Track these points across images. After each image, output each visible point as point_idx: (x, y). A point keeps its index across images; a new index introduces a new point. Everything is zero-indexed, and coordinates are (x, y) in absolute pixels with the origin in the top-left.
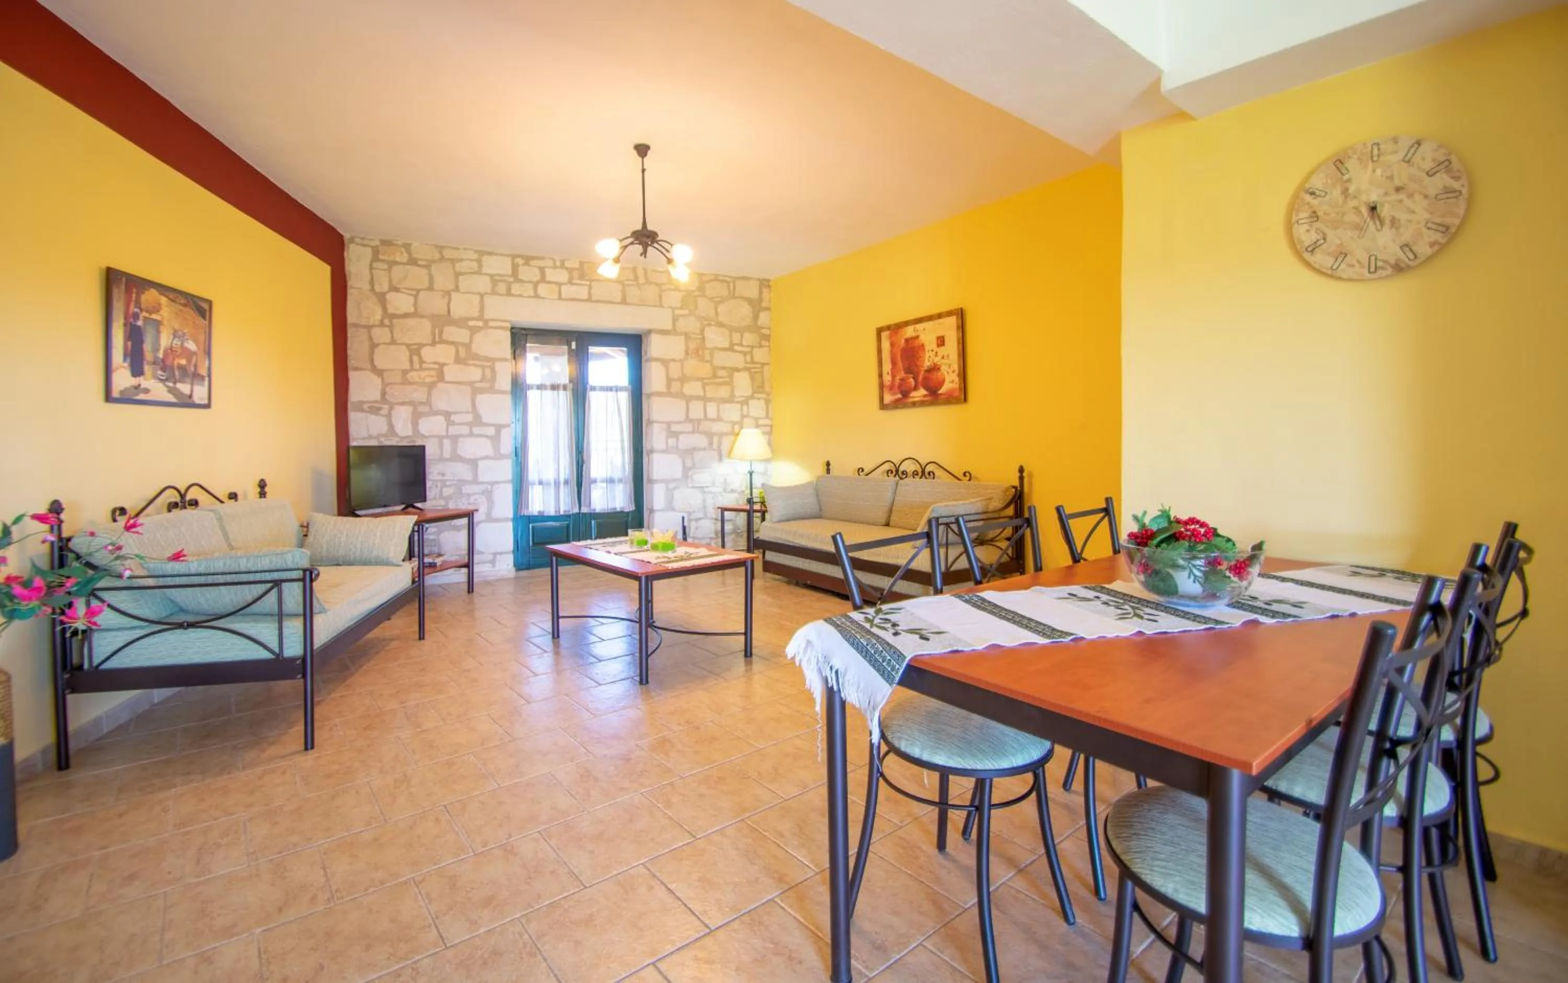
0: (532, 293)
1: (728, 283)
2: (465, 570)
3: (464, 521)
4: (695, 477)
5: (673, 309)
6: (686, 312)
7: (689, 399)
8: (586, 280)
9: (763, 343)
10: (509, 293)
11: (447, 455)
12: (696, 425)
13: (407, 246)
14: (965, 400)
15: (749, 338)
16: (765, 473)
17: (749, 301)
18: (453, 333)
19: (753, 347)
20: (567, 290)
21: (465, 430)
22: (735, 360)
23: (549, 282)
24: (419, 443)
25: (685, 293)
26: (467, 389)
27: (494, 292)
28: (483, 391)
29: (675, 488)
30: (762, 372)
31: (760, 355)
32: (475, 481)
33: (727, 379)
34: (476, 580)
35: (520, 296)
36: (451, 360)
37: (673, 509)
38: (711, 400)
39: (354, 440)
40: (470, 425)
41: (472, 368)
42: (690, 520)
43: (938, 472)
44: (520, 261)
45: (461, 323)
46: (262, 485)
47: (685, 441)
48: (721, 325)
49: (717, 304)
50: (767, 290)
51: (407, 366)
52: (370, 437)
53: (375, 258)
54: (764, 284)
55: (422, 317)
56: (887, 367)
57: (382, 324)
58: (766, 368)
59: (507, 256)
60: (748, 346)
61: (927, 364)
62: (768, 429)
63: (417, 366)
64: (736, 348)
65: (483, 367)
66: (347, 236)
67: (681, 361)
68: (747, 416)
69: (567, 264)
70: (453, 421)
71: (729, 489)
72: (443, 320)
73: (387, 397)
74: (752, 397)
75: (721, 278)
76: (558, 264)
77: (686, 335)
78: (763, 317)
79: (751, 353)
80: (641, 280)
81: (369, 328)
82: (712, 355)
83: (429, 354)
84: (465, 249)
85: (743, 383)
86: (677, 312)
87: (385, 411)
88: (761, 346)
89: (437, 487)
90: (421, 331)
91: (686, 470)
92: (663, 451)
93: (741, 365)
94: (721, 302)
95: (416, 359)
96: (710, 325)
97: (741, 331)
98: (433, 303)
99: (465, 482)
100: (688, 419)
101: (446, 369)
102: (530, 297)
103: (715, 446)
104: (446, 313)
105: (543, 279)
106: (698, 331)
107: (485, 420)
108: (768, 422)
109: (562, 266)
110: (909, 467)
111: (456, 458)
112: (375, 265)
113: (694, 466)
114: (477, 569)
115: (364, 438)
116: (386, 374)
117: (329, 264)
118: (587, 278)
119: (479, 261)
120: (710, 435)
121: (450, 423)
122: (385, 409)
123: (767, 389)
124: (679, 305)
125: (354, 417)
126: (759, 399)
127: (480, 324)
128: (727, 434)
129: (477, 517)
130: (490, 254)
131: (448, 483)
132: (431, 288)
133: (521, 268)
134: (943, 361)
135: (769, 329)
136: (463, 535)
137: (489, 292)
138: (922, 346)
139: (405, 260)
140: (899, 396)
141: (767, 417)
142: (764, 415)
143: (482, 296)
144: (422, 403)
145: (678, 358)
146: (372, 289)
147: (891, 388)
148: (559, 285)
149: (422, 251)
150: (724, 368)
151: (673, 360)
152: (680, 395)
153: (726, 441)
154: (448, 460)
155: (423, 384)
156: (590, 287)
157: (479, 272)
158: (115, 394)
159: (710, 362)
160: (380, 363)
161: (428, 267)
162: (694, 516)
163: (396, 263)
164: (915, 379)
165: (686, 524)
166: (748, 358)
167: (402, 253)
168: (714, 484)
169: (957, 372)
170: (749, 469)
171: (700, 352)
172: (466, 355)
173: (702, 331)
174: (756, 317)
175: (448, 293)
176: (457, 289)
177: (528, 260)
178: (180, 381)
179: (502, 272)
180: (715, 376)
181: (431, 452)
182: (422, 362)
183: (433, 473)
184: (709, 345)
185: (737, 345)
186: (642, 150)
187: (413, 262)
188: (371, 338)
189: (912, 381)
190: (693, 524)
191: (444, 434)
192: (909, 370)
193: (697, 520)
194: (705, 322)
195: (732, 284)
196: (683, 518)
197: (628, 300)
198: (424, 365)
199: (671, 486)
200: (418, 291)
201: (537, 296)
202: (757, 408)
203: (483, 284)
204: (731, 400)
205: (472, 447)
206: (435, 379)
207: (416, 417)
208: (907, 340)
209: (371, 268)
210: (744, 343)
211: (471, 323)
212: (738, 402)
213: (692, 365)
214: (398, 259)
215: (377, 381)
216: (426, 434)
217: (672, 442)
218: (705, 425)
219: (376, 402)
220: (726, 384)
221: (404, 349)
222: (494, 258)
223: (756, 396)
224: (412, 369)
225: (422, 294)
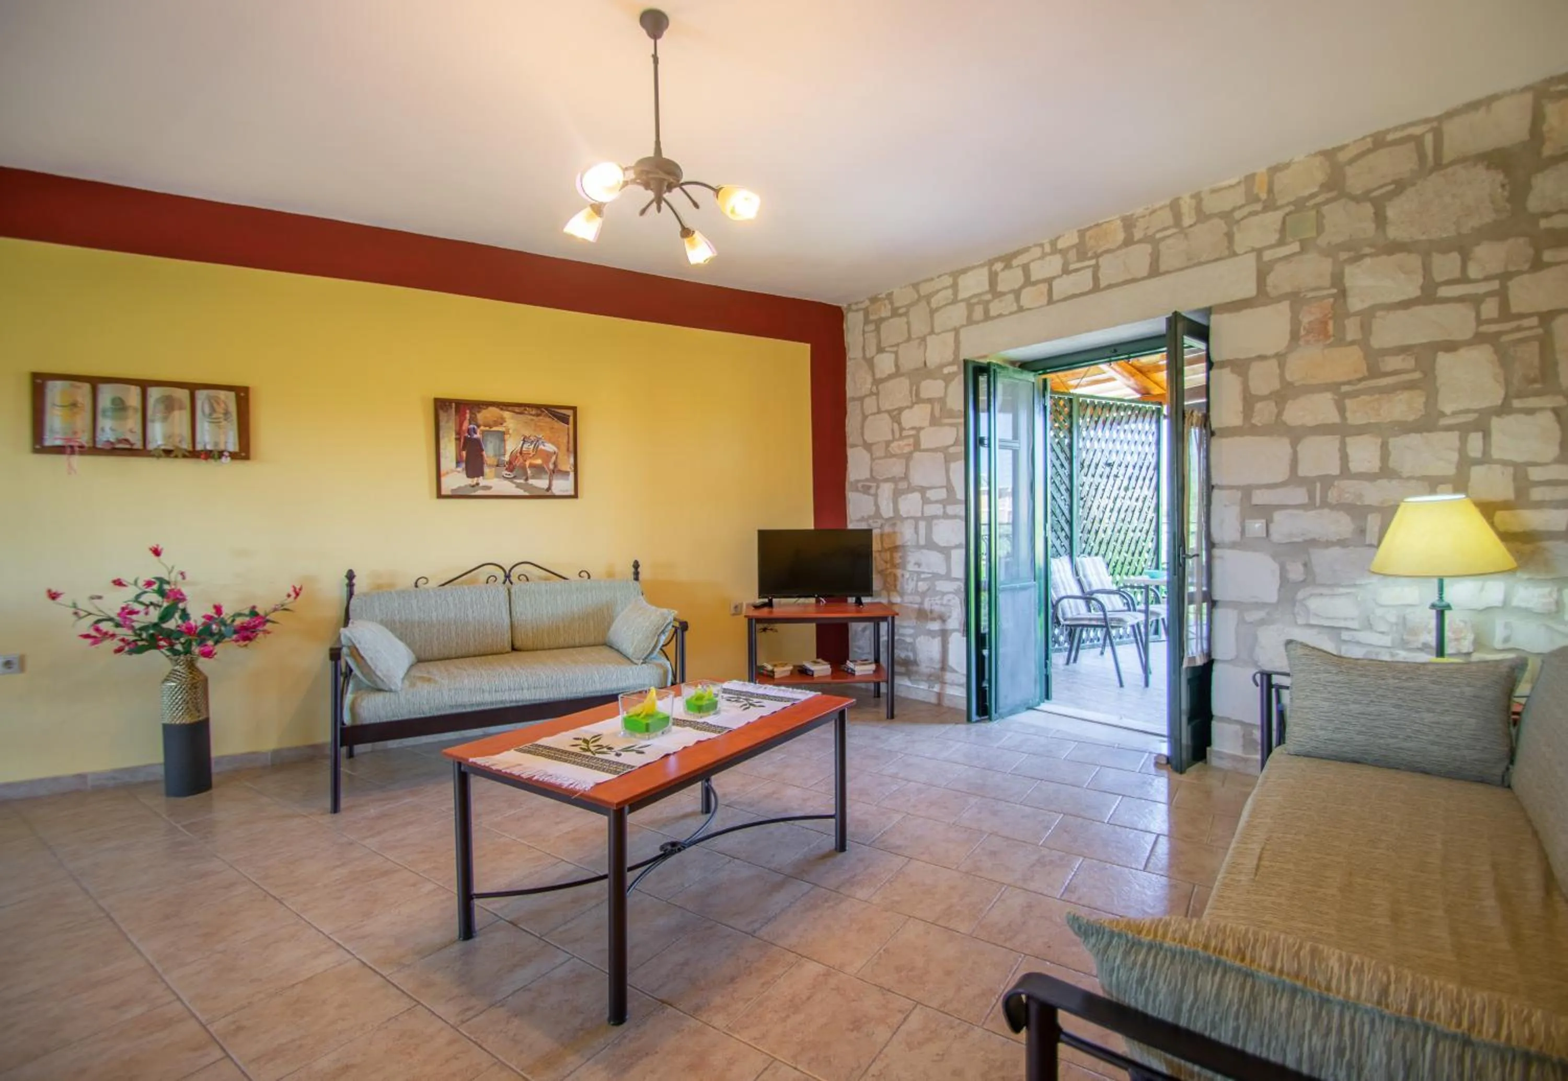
0: (1013, 308)
1: (1417, 139)
4: (1314, 604)
5: (1259, 252)
6: (1295, 247)
7: (1296, 435)
8: (1091, 258)
9: (1549, 256)
10: (987, 317)
12: (1317, 490)
13: (890, 296)
15: (1495, 255)
17: (1494, 159)
18: (928, 388)
19: (1509, 276)
20: (1062, 286)
21: (940, 509)
23: (1036, 283)
25: (1289, 209)
27: (970, 321)
29: (1262, 622)
30: (1547, 337)
31: (1536, 292)
33: (1417, 375)
35: (1002, 316)
36: (927, 422)
37: (1256, 664)
38: (1361, 430)
39: (851, 522)
40: (942, 503)
41: (947, 429)
44: (999, 266)
45: (935, 373)
47: (1289, 527)
48: (1395, 248)
51: (890, 438)
52: (862, 519)
53: (867, 320)
54: (1554, 91)
55: (902, 375)
57: (871, 393)
59: (984, 265)
60: (1487, 279)
63: (897, 435)
64: (1444, 292)
66: (844, 305)
67: (1278, 356)
68: (1484, 461)
69: (1061, 245)
70: (928, 499)
72: (920, 374)
73: (875, 474)
74: (1504, 409)
75: (1390, 137)
76: (1048, 249)
77: (1296, 299)
78: (1550, 186)
79: (1502, 292)
80: (1187, 221)
81: (861, 399)
82: (1366, 328)
84: (939, 276)
86: (1268, 256)
87: (873, 491)
88: (1546, 266)
89: (913, 580)
90: (900, 393)
91: (1286, 587)
92: (1234, 545)
94: (1397, 192)
95: (896, 426)
96: (1359, 259)
97: (1460, 244)
98: (911, 358)
99: (936, 576)
100: (1294, 479)
101: (922, 433)
102: (1011, 313)
104: (923, 365)
106: (1327, 282)
109: (1054, 251)
111: (931, 545)
112: (867, 329)
113: (1310, 579)
115: (852, 519)
116: (874, 447)
118: (1090, 254)
119: (955, 286)
120: (1360, 512)
121: (926, 501)
122: (873, 486)
124: (1274, 237)
125: (851, 497)
126: (1530, 412)
127: (953, 369)
128: (1372, 510)
130: (964, 271)
131: (923, 576)
132: (909, 339)
133: (1002, 276)
137: (965, 323)
139: (889, 314)
142: (1553, 452)
143: (956, 331)
144: (901, 479)
145: (1271, 352)
146: (864, 357)
148: (1050, 281)
149: (903, 297)
150: (1404, 350)
151: (1262, 358)
152: (1277, 428)
154: (923, 547)
155: (901, 456)
156: (1096, 268)
157: (955, 301)
158: (448, 492)
159: (1364, 343)
160: (868, 437)
161: (906, 314)
163: (882, 320)
166: (1490, 308)
167: (886, 306)
168: (1368, 625)
170: (1432, 599)
171: (1333, 326)
172: (940, 414)
173: (1338, 280)
175: (924, 340)
176: (932, 331)
177: (1007, 260)
178: (533, 477)
179: (979, 291)
180: (1374, 372)
182: (902, 429)
183: (914, 563)
184: (1357, 304)
187: (895, 313)
188: (863, 410)
191: (919, 514)
194: (1343, 256)
197: (1161, 268)
198: (903, 433)
199: (1253, 616)
200: (898, 346)
201: (1019, 309)
204: (1427, 423)
205: (947, 532)
206: (912, 448)
207: (897, 494)
209: (864, 334)
210: (1477, 272)
211: (944, 371)
212: (1449, 428)
213: (1310, 363)
214: (883, 315)
215: (867, 456)
216: (907, 515)
217: (1256, 526)
218: (1349, 490)
219: (867, 480)
220: (1410, 386)
221: (886, 416)
222: (970, 273)
223: (1516, 403)
224: (894, 440)
225: (902, 347)
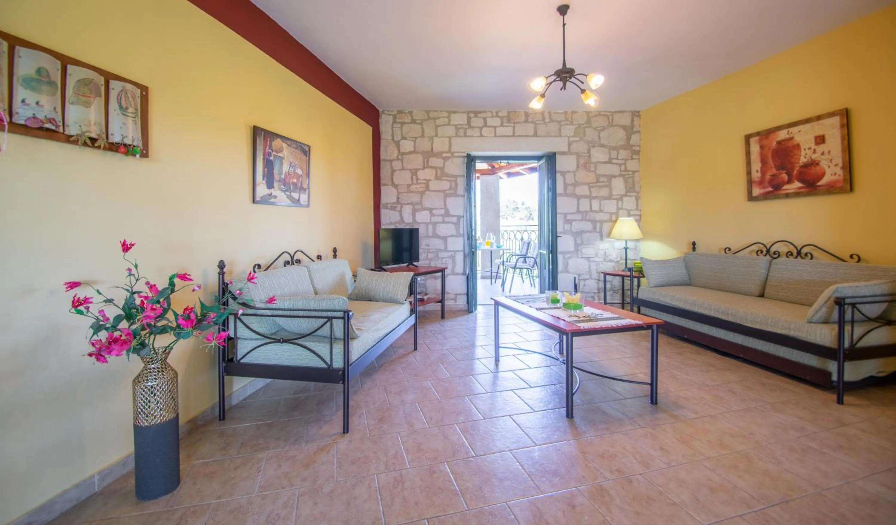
0: (479, 134)
1: (608, 116)
2: (440, 304)
3: (440, 274)
4: (584, 250)
5: (569, 137)
6: (578, 139)
7: (579, 198)
8: (512, 123)
9: (634, 156)
10: (465, 135)
11: (430, 234)
12: (584, 216)
13: (411, 113)
15: (623, 154)
16: (636, 249)
17: (624, 127)
18: (435, 162)
19: (626, 160)
20: (501, 131)
21: (440, 219)
22: (614, 169)
23: (489, 127)
24: (416, 227)
25: (577, 126)
26: (441, 195)
27: (457, 136)
28: (451, 195)
29: (569, 258)
30: (633, 177)
31: (632, 165)
32: (446, 250)
33: (607, 184)
34: (446, 309)
35: (472, 136)
36: (433, 178)
37: (568, 272)
38: (595, 198)
39: (384, 225)
40: (443, 216)
41: (445, 182)
42: (579, 280)
44: (472, 115)
45: (439, 155)
46: (335, 251)
47: (577, 226)
48: (602, 146)
49: (599, 132)
50: (638, 118)
51: (410, 183)
52: (391, 223)
53: (394, 122)
54: (636, 114)
55: (418, 153)
57: (398, 159)
58: (636, 174)
59: (464, 112)
60: (622, 160)
62: (638, 217)
63: (415, 182)
64: (614, 161)
65: (450, 181)
66: (381, 110)
67: (573, 172)
68: (622, 209)
69: (500, 114)
70: (434, 214)
72: (430, 154)
73: (400, 200)
74: (626, 195)
75: (602, 113)
76: (495, 114)
77: (578, 155)
78: (635, 139)
79: (625, 164)
80: (547, 120)
81: (391, 161)
82: (596, 168)
83: (422, 175)
84: (441, 111)
85: (618, 186)
86: (571, 139)
87: (399, 209)
88: (632, 159)
89: (425, 253)
90: (417, 161)
91: (577, 245)
93: (617, 173)
94: (603, 130)
95: (414, 177)
96: (594, 147)
97: (617, 149)
98: (424, 145)
99: (439, 250)
100: (578, 212)
101: (430, 183)
102: (477, 137)
103: (598, 230)
104: (431, 150)
105: (485, 125)
106: (586, 151)
107: (451, 213)
108: (638, 213)
109: (497, 116)
111: (435, 236)
112: (395, 125)
113: (582, 243)
114: (447, 303)
115: (388, 224)
116: (399, 187)
117: (372, 126)
118: (512, 122)
119: (449, 117)
120: (594, 222)
121: (432, 215)
122: (399, 206)
123: (637, 189)
124: (573, 134)
125: (383, 212)
126: (630, 196)
127: (449, 155)
128: (607, 221)
129: (447, 272)
130: (455, 112)
131: (431, 251)
132: (423, 136)
133: (472, 120)
135: (639, 146)
137: (454, 135)
139: (409, 121)
142: (635, 207)
143: (450, 138)
144: (418, 204)
145: (572, 170)
146: (393, 139)
148: (495, 127)
149: (418, 115)
150: (604, 176)
151: (569, 172)
152: (574, 195)
153: (606, 225)
154: (431, 237)
155: (418, 192)
156: (514, 127)
157: (449, 124)
158: (258, 198)
159: (595, 171)
160: (396, 181)
161: (421, 124)
162: (582, 277)
163: (405, 123)
165: (577, 282)
166: (623, 168)
167: (408, 117)
168: (597, 255)
170: (624, 246)
171: (588, 165)
172: (441, 175)
173: (589, 151)
174: (629, 139)
175: (432, 138)
176: (437, 135)
177: (476, 113)
179: (462, 123)
180: (598, 181)
181: (422, 232)
182: (418, 179)
183: (423, 244)
184: (593, 160)
185: (614, 159)
187: (414, 121)
188: (392, 167)
190: (582, 283)
191: (429, 221)
193: (585, 280)
194: (591, 145)
195: (611, 117)
196: (575, 278)
197: (538, 134)
198: (419, 181)
199: (567, 256)
200: (416, 138)
201: (481, 136)
202: (629, 203)
203: (450, 131)
204: (609, 197)
205: (444, 230)
206: (424, 189)
207: (414, 212)
209: (393, 128)
210: (620, 157)
211: (444, 155)
212: (614, 199)
213: (582, 175)
214: (406, 121)
215: (395, 191)
216: (419, 221)
218: (591, 215)
219: (394, 203)
220: (606, 186)
221: (408, 172)
222: (457, 114)
223: (629, 194)
224: (413, 184)
225: (418, 140)
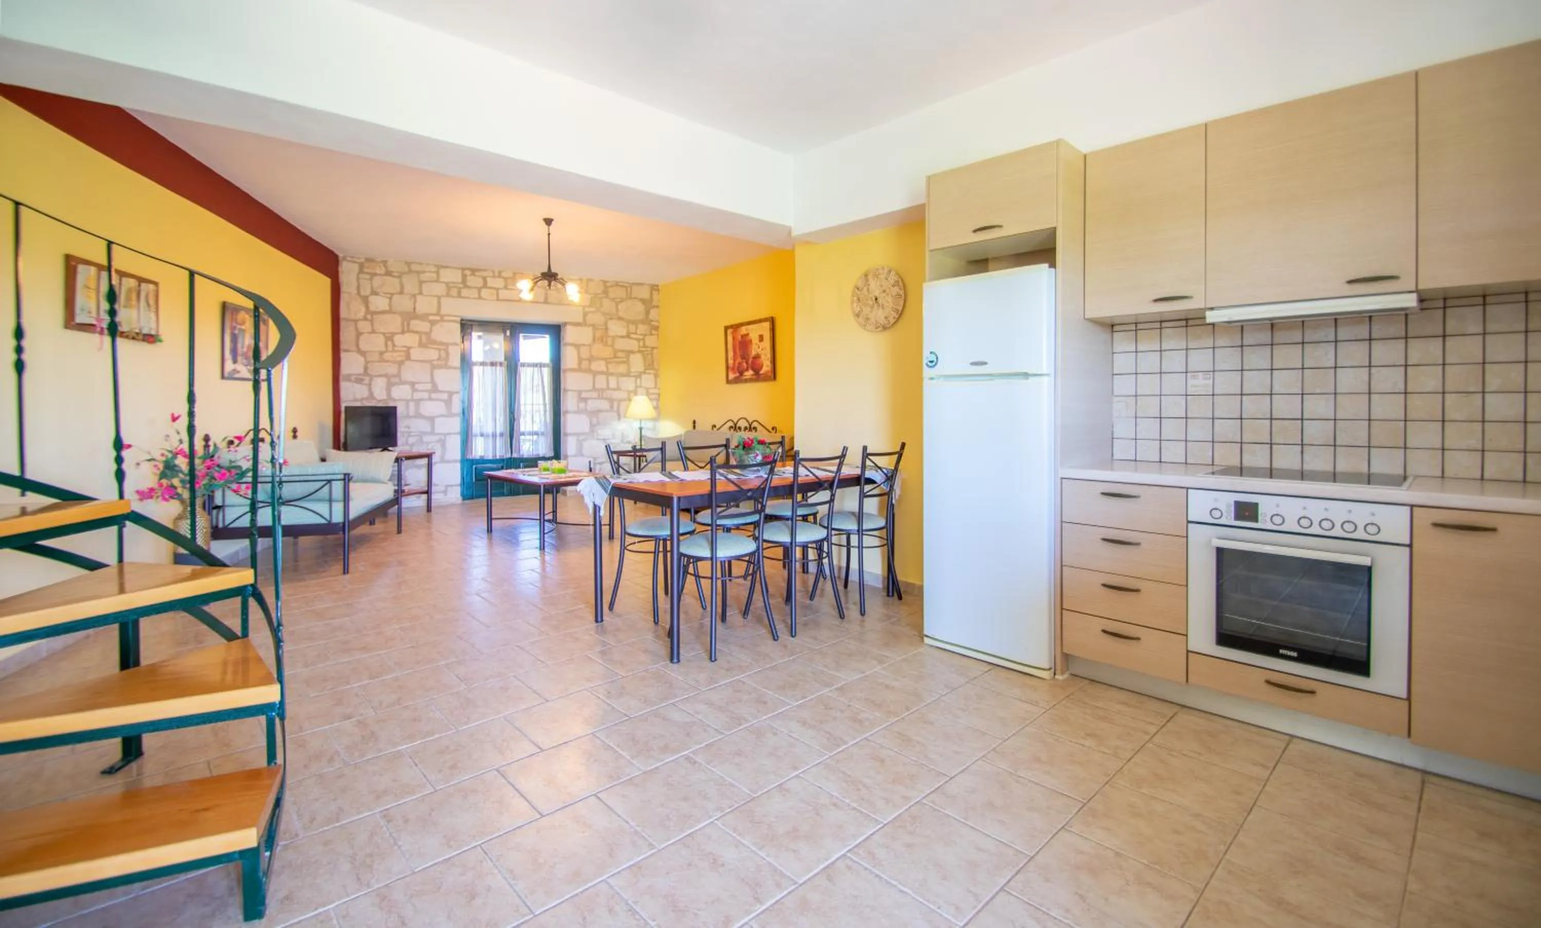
0: (477, 296)
1: (626, 287)
2: (424, 497)
3: (424, 461)
4: (599, 432)
5: (583, 307)
6: (593, 309)
7: (595, 374)
9: (654, 332)
10: (459, 295)
11: (412, 413)
12: (600, 393)
13: (385, 263)
14: (775, 378)
15: (642, 328)
16: (654, 429)
17: (643, 301)
18: (416, 324)
19: (645, 335)
21: (426, 395)
22: (633, 345)
23: (490, 288)
24: (391, 404)
25: (592, 295)
26: (428, 366)
27: (448, 295)
28: (440, 367)
29: (584, 440)
30: (652, 354)
31: (650, 341)
32: (433, 433)
33: (625, 360)
34: (433, 505)
35: (468, 298)
36: (416, 344)
37: (582, 455)
38: (612, 374)
39: (345, 401)
40: (430, 392)
41: (433, 351)
42: (595, 464)
43: (759, 428)
44: (468, 273)
45: (424, 317)
46: (295, 431)
47: (592, 405)
48: (620, 319)
49: (617, 304)
50: (657, 292)
51: (383, 349)
52: (356, 400)
53: (361, 271)
54: (654, 288)
55: (395, 313)
56: (731, 354)
57: (365, 319)
58: (655, 351)
59: (458, 268)
60: (641, 335)
61: (754, 353)
62: (656, 396)
63: (390, 348)
64: (633, 336)
65: (439, 350)
66: (341, 255)
67: (589, 345)
68: (641, 387)
69: (504, 274)
70: (417, 389)
71: (625, 441)
72: (410, 316)
73: (369, 371)
74: (645, 373)
75: (621, 284)
76: (496, 274)
77: (594, 326)
78: (653, 314)
79: (643, 339)
81: (356, 321)
82: (613, 341)
83: (400, 340)
84: (426, 263)
85: (637, 363)
86: (587, 309)
88: (651, 334)
89: (405, 435)
90: (393, 323)
91: (592, 426)
92: (575, 412)
93: (636, 348)
94: (622, 301)
95: (389, 343)
96: (611, 319)
97: (635, 323)
98: (403, 303)
99: (425, 433)
100: (594, 389)
101: (412, 351)
102: (475, 298)
103: (615, 408)
104: (413, 311)
105: (485, 285)
106: (603, 323)
107: (440, 388)
108: (656, 391)
109: (500, 276)
110: (743, 424)
111: (418, 415)
112: (361, 276)
113: (598, 423)
114: (434, 497)
115: (352, 401)
116: (368, 354)
117: (330, 277)
119: (438, 273)
120: (611, 401)
121: (414, 390)
122: (367, 380)
123: (656, 366)
124: (588, 303)
125: (344, 385)
126: (649, 374)
127: (438, 318)
128: (624, 400)
129: (435, 459)
130: (445, 267)
131: (412, 434)
132: (401, 293)
133: (469, 278)
134: (763, 352)
135: (657, 321)
136: (423, 473)
137: (445, 294)
138: (751, 341)
139: (383, 272)
140: (738, 375)
141: (655, 388)
142: (653, 386)
143: (439, 298)
144: (394, 376)
145: (587, 343)
146: (359, 293)
147: (733, 369)
148: (498, 289)
149: (394, 267)
150: (622, 351)
151: (584, 345)
152: (589, 371)
153: (623, 404)
154: (413, 417)
155: (394, 362)
157: (437, 281)
158: (226, 375)
159: (612, 346)
160: (363, 346)
161: (399, 277)
162: (600, 460)
163: (376, 274)
164: (747, 363)
165: (592, 466)
166: (641, 344)
167: (380, 267)
169: (770, 360)
170: (639, 425)
171: (605, 339)
172: (427, 341)
173: (606, 324)
174: (647, 313)
175: (414, 296)
176: (421, 293)
177: (474, 271)
179: (454, 280)
180: (615, 356)
181: (400, 412)
182: (394, 345)
183: (402, 426)
184: (611, 333)
185: (633, 333)
186: (548, 222)
187: (388, 273)
188: (357, 329)
189: (745, 364)
190: (598, 467)
191: (409, 397)
192: (743, 357)
193: (601, 463)
194: (608, 317)
195: (629, 289)
196: (590, 462)
197: (549, 300)
198: (396, 349)
199: (581, 438)
200: (392, 294)
201: (480, 298)
202: (648, 380)
203: (439, 289)
204: (628, 374)
205: (431, 408)
206: (404, 358)
207: (389, 385)
208: (743, 336)
209: (358, 279)
210: (638, 332)
211: (431, 318)
213: (598, 349)
214: (378, 272)
215: (362, 359)
216: (397, 398)
217: (582, 405)
218: (608, 393)
219: (360, 375)
220: (624, 362)
221: (382, 336)
222: (448, 270)
223: (647, 371)
224: (387, 351)
225: (395, 298)
